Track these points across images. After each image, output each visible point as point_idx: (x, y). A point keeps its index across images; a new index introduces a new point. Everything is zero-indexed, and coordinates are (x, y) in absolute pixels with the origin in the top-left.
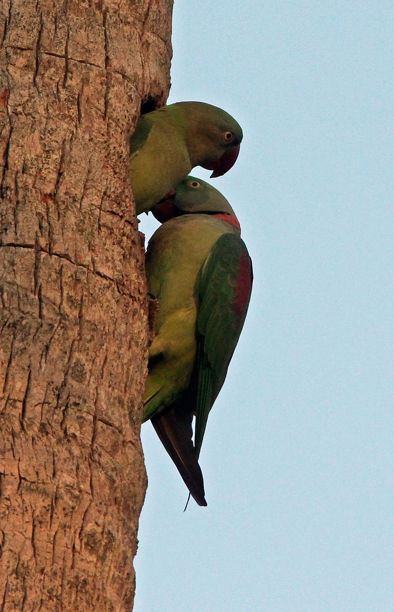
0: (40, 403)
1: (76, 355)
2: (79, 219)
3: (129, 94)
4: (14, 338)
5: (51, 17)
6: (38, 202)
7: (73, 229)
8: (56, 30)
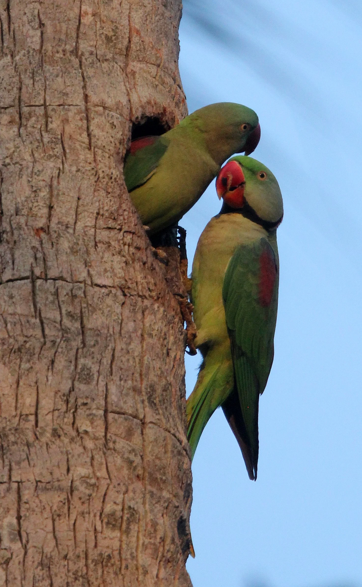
0: (50, 412)
1: (82, 361)
2: (72, 243)
3: (110, 122)
4: (21, 361)
5: (28, 74)
6: (31, 237)
7: (67, 253)
8: (34, 84)
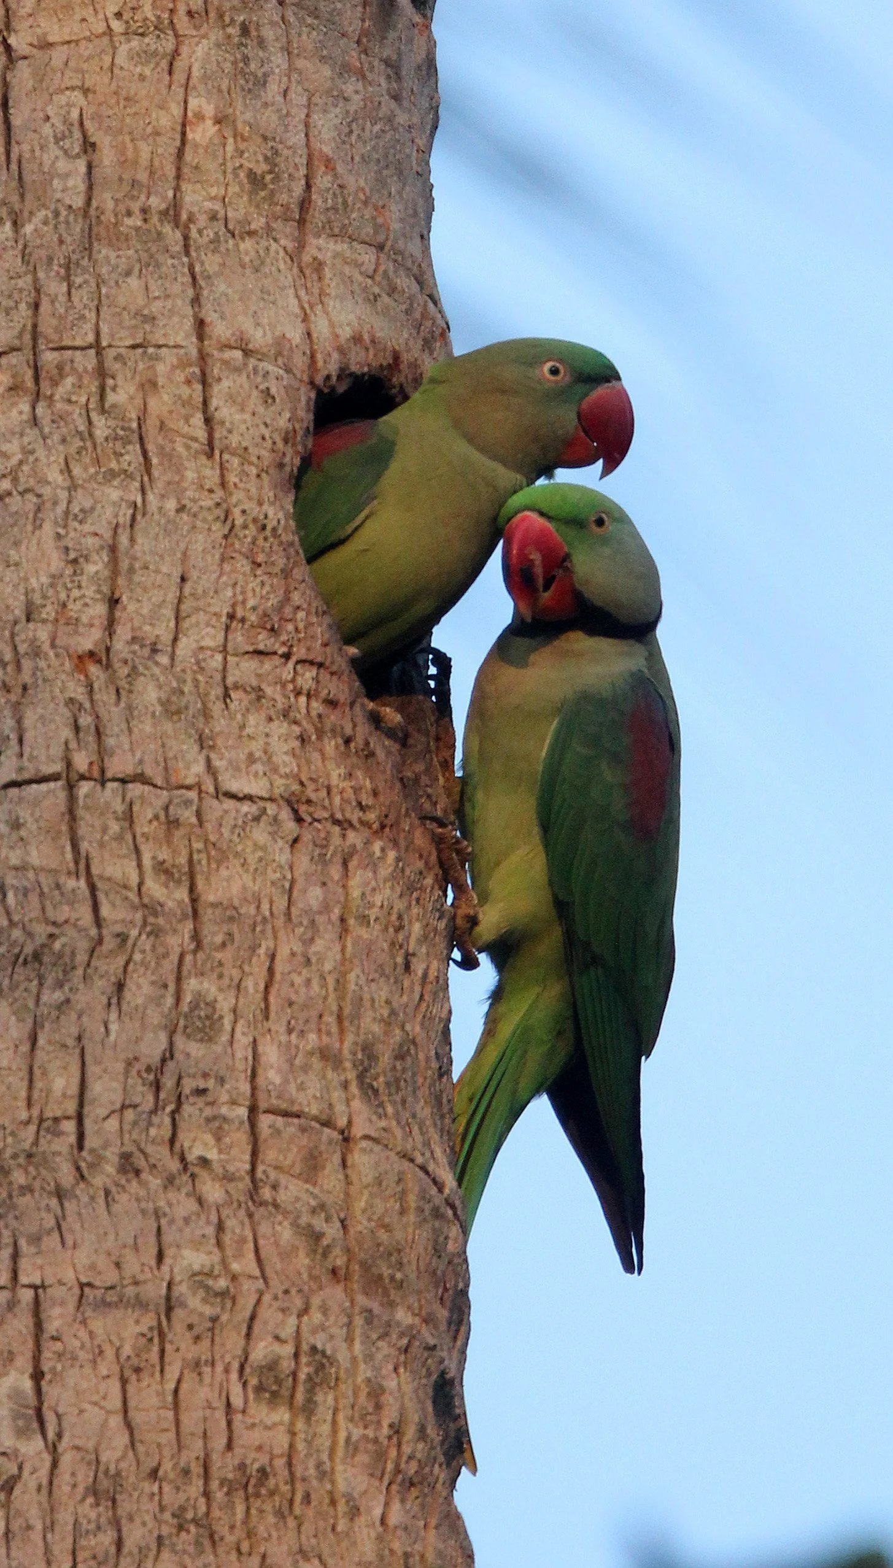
0: (113, 1112)
1: (192, 985)
2: (168, 689)
3: (261, 387)
4: (41, 984)
5: (56, 268)
6: (63, 677)
7: (153, 714)
8: (69, 293)
